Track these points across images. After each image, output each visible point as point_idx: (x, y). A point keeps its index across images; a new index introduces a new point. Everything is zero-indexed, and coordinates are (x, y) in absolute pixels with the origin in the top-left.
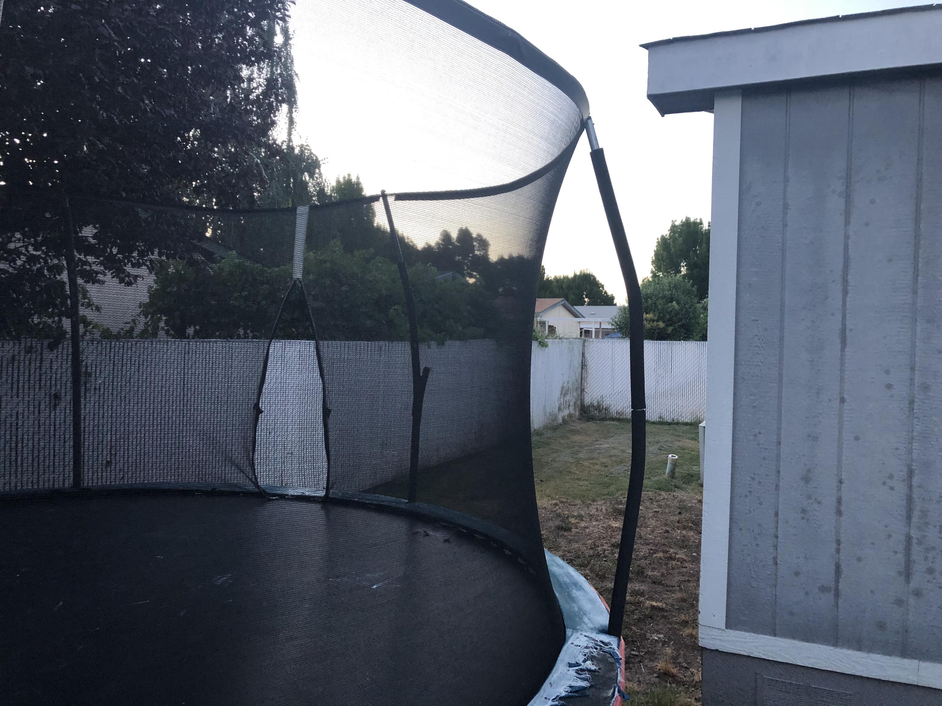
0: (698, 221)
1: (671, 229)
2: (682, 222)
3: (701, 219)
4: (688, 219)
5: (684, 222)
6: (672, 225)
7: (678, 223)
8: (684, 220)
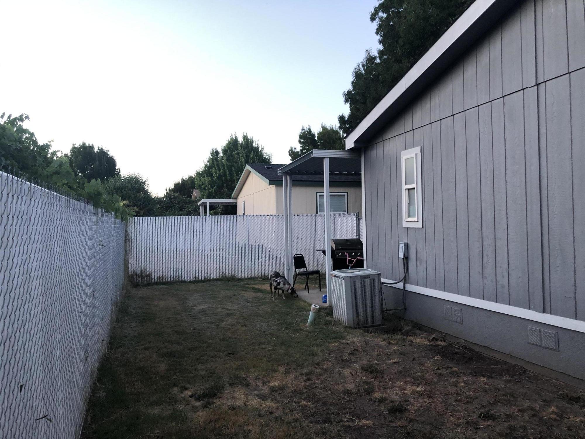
0: (91, 145)
1: (72, 150)
2: (80, 145)
3: (93, 145)
4: (84, 144)
5: (82, 146)
6: (73, 147)
7: (77, 146)
8: (81, 144)
